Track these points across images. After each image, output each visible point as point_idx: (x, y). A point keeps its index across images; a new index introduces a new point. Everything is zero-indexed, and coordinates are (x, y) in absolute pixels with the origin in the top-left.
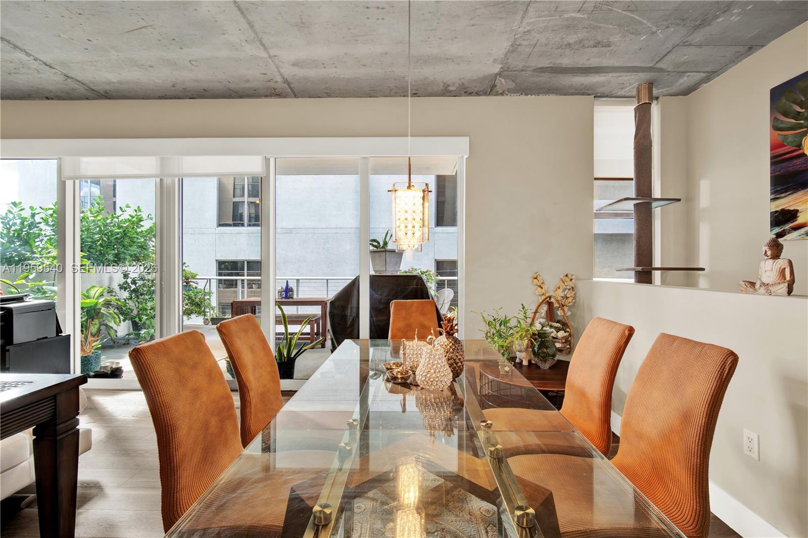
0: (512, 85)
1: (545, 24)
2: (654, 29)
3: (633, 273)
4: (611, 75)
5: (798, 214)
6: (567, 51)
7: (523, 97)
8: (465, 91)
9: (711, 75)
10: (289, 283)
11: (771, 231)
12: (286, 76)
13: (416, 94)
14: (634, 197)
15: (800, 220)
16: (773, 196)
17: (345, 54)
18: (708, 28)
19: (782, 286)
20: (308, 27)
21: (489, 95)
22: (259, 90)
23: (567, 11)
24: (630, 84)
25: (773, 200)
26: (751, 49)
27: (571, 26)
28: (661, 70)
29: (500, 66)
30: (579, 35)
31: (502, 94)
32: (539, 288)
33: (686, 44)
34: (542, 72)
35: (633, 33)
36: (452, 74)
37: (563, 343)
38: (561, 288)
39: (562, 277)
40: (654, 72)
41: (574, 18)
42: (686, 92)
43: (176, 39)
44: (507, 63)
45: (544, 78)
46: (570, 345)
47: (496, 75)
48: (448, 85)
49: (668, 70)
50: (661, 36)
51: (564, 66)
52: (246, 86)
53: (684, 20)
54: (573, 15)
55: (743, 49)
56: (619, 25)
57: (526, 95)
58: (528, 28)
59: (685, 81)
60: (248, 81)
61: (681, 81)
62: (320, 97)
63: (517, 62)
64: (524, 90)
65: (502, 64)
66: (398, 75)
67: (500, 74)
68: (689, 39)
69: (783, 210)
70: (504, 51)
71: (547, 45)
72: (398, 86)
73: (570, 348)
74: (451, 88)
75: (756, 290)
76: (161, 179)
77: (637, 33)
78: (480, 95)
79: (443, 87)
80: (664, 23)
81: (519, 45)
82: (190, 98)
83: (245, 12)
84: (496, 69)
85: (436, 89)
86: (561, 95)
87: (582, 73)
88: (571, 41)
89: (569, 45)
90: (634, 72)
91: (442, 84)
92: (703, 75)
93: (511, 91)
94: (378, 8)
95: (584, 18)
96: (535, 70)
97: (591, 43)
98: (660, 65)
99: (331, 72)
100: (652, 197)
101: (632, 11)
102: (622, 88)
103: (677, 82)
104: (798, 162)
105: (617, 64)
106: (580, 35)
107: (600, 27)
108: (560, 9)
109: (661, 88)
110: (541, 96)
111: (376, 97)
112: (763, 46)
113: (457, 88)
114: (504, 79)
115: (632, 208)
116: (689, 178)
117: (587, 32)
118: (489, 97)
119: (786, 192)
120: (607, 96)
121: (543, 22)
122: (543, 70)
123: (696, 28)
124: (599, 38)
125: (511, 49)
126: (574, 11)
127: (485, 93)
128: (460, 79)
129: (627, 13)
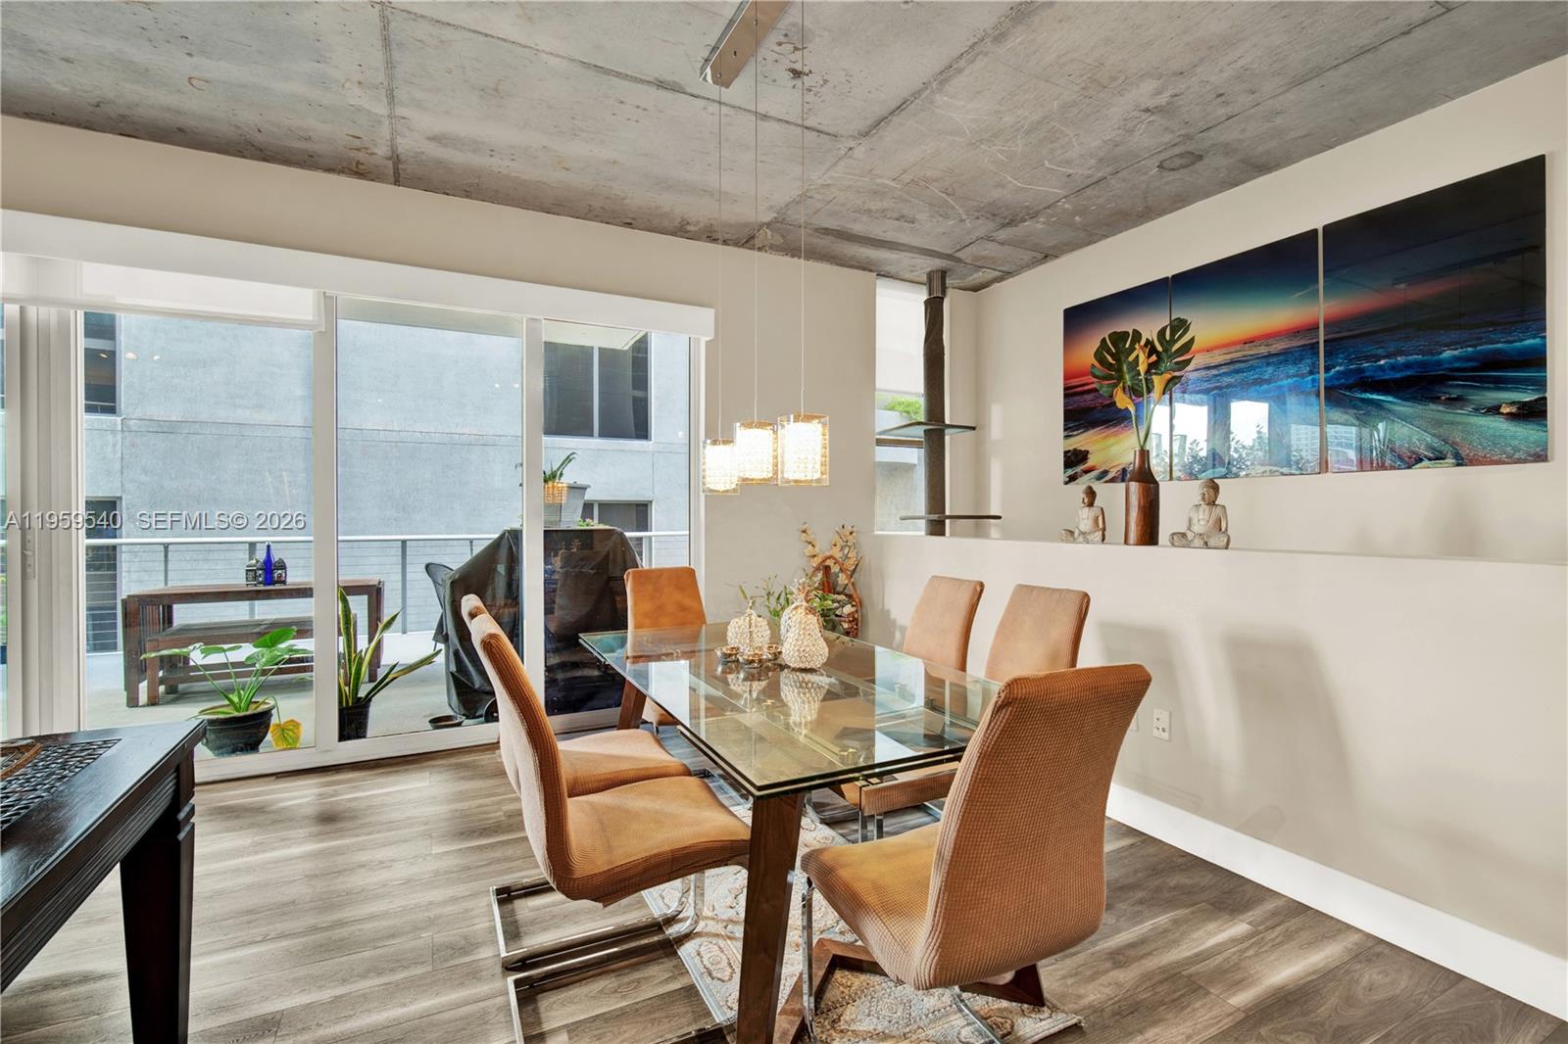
0: (778, 240)
1: (850, 183)
2: (964, 217)
3: (922, 523)
4: (904, 253)
5: (1089, 456)
6: (865, 218)
7: (787, 259)
8: (710, 234)
9: (1007, 275)
10: (273, 552)
11: (1065, 472)
12: (400, 150)
13: (631, 224)
14: (923, 420)
15: (1090, 463)
16: (1066, 434)
17: (544, 147)
18: (1014, 228)
19: (1096, 534)
20: (502, 98)
21: (742, 246)
22: (319, 156)
23: (881, 177)
24: (922, 268)
25: (1066, 437)
26: (1046, 257)
27: (878, 193)
28: (959, 260)
29: (775, 215)
30: (884, 204)
31: (760, 249)
32: (810, 546)
33: (989, 239)
34: (824, 234)
35: (942, 216)
36: (700, 211)
37: (850, 622)
38: (838, 544)
39: (837, 529)
40: (951, 260)
41: (886, 186)
42: (976, 289)
43: (191, 38)
44: (785, 214)
45: (825, 242)
46: (857, 625)
47: (765, 224)
48: (688, 223)
49: (967, 261)
50: (968, 225)
51: (854, 233)
52: (293, 145)
53: (994, 215)
54: (887, 182)
55: (1040, 256)
56: (930, 204)
57: (793, 256)
58: (829, 182)
59: (979, 277)
60: (309, 139)
61: (975, 276)
62: (448, 194)
63: (799, 216)
64: (791, 250)
65: (778, 213)
66: (616, 195)
67: (768, 225)
68: (994, 234)
69: (1075, 450)
70: (787, 199)
71: (843, 205)
72: (606, 207)
73: (857, 629)
74: (689, 228)
75: (1075, 539)
76: (21, 308)
77: (946, 217)
78: (728, 245)
79: (679, 223)
80: (976, 214)
81: (810, 197)
82: (121, 134)
83: (394, 46)
84: (767, 219)
85: (666, 223)
86: (837, 264)
87: (872, 245)
88: (873, 208)
89: (870, 210)
90: (930, 256)
91: (680, 220)
92: (998, 274)
93: (774, 248)
94: (638, 107)
95: (896, 188)
96: (816, 230)
97: (896, 215)
98: (959, 255)
99: (497, 164)
100: (944, 422)
101: (948, 194)
102: (912, 271)
103: (971, 275)
104: (1088, 397)
105: (914, 244)
106: (886, 204)
107: (910, 201)
108: (874, 172)
109: (954, 279)
110: (811, 262)
111: (558, 214)
112: (1057, 257)
113: (700, 229)
114: (772, 231)
115: (922, 434)
116: (979, 398)
117: (895, 203)
118: (741, 249)
119: (1078, 430)
120: (891, 277)
121: (850, 180)
122: (827, 231)
123: (1004, 226)
124: (905, 212)
125: (797, 199)
126: (888, 179)
127: (737, 244)
128: (710, 219)
129: (943, 195)
